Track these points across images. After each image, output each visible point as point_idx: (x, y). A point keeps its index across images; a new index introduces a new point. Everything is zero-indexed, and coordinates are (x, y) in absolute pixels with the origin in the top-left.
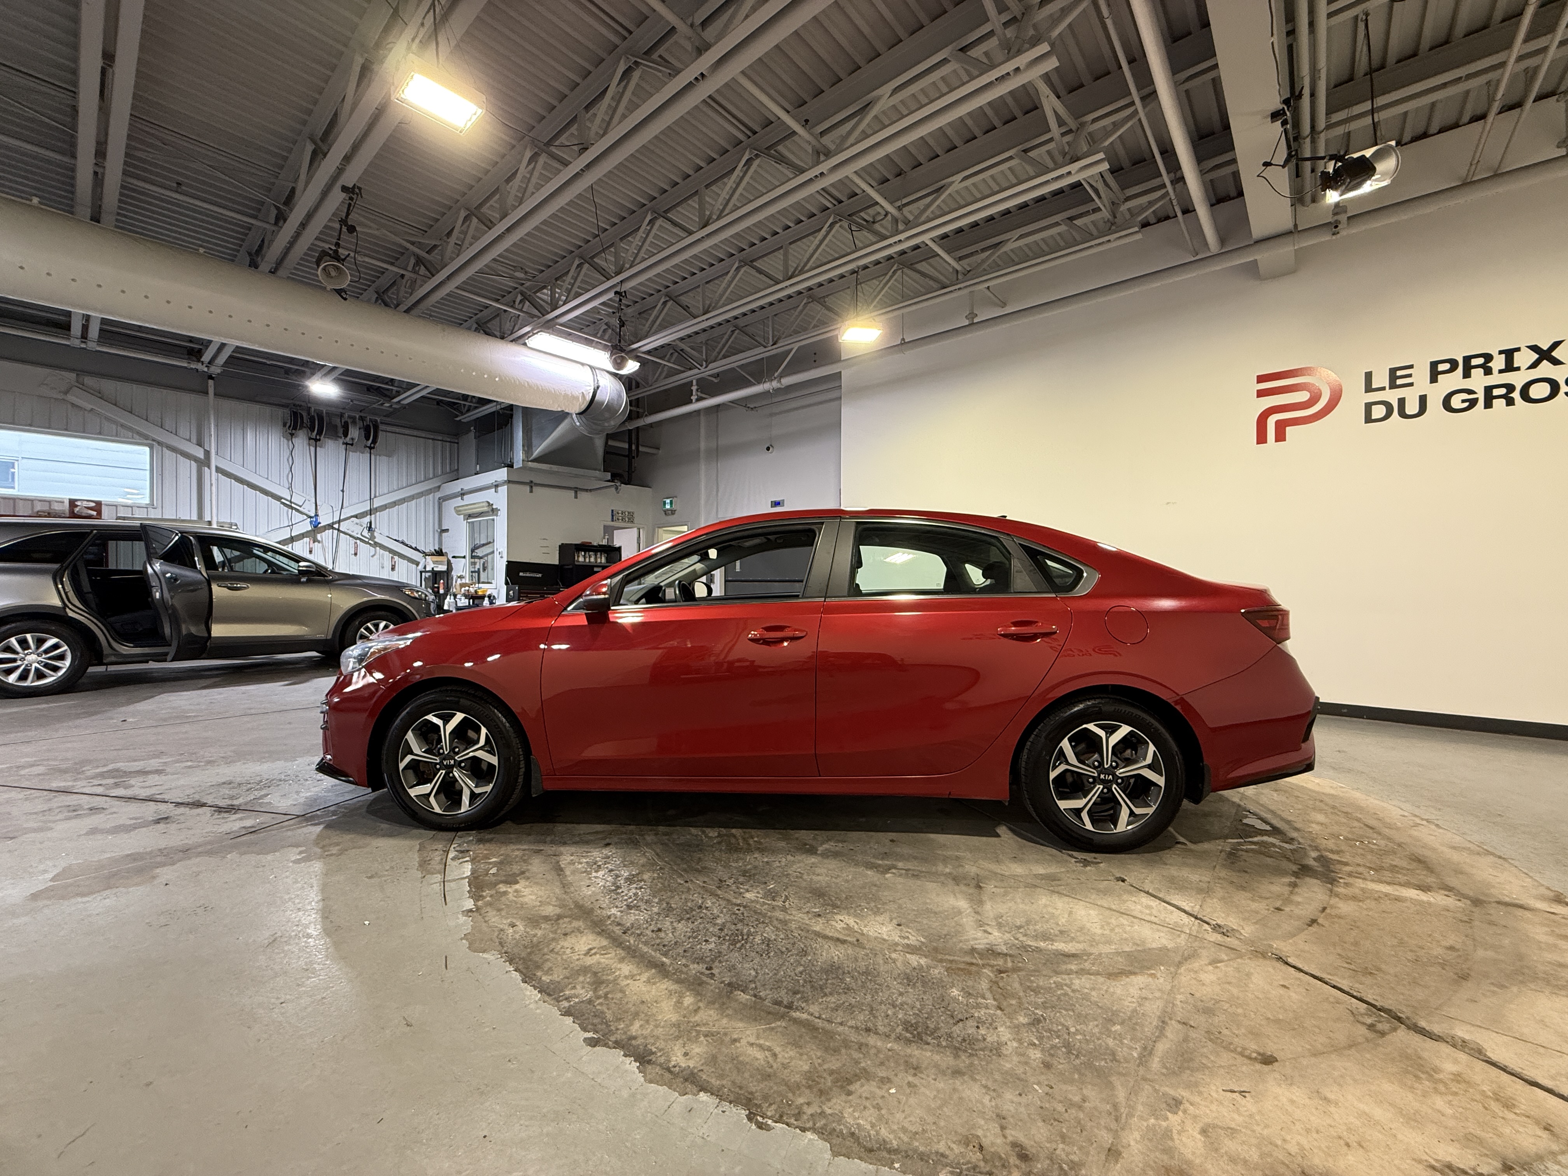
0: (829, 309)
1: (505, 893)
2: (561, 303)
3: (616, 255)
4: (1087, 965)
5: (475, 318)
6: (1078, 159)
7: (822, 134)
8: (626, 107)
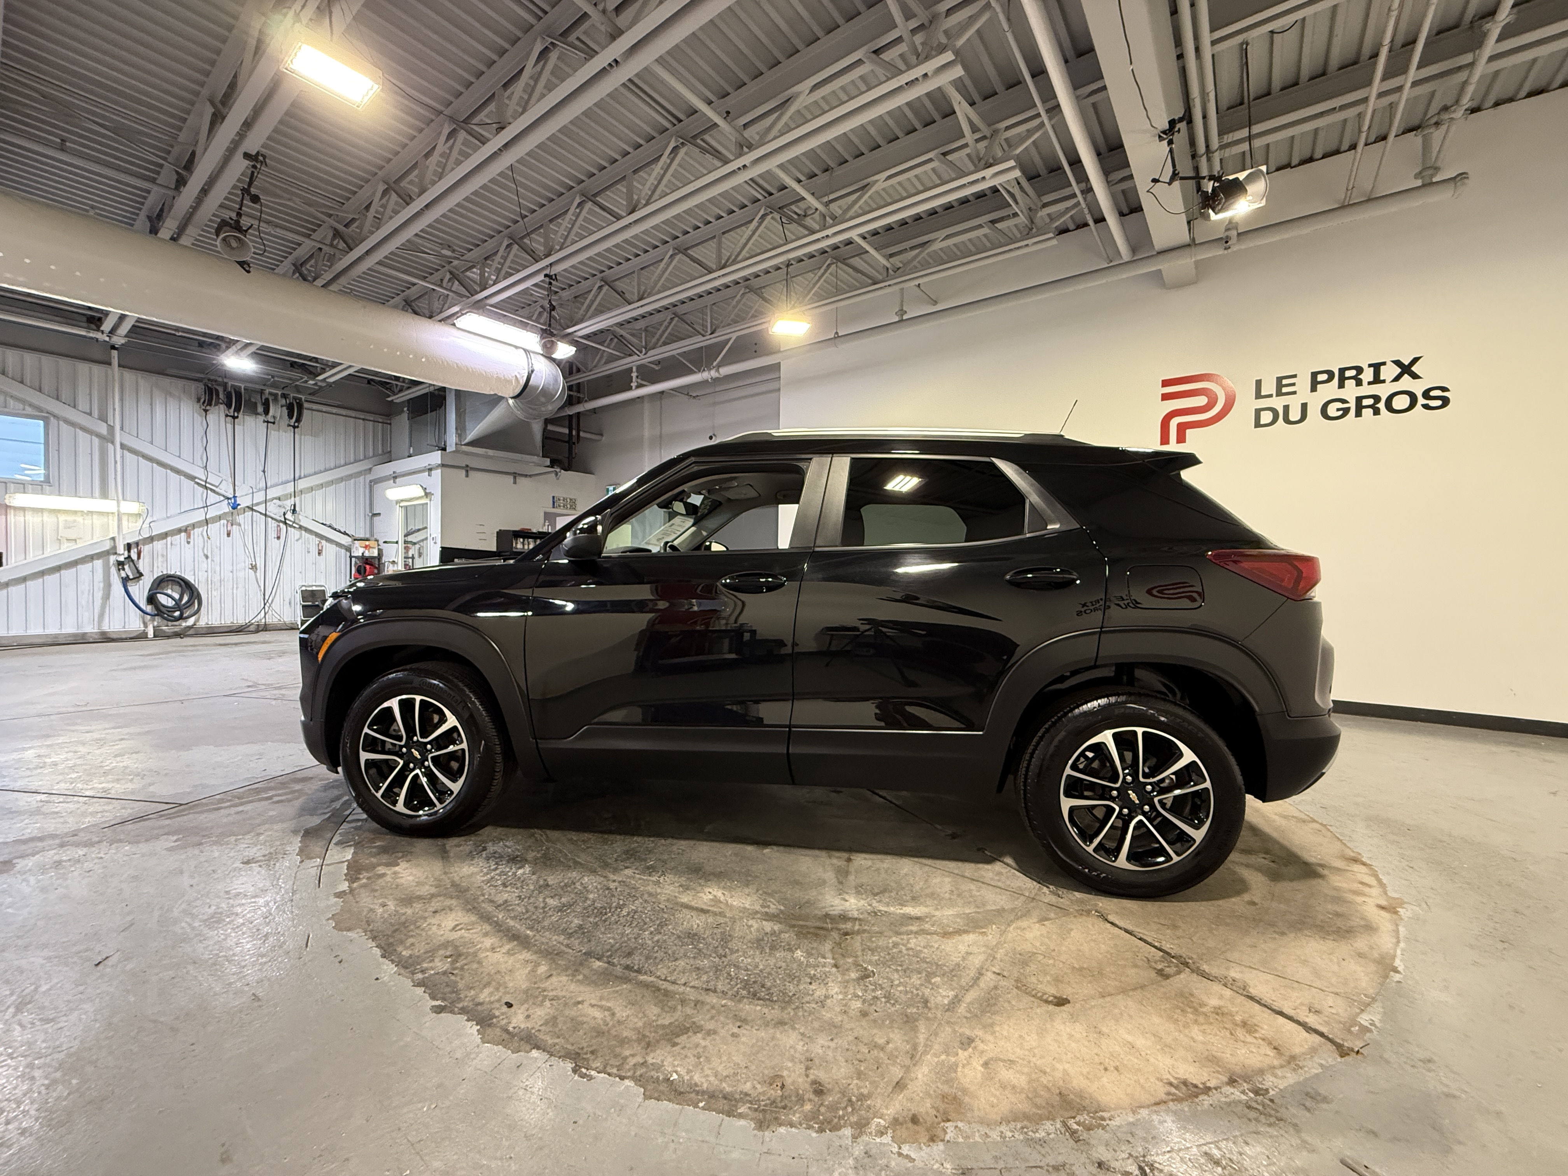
0: (765, 300)
1: (384, 875)
2: (491, 282)
3: (546, 237)
4: (927, 926)
5: (403, 295)
6: (991, 165)
7: (745, 126)
8: (545, 87)
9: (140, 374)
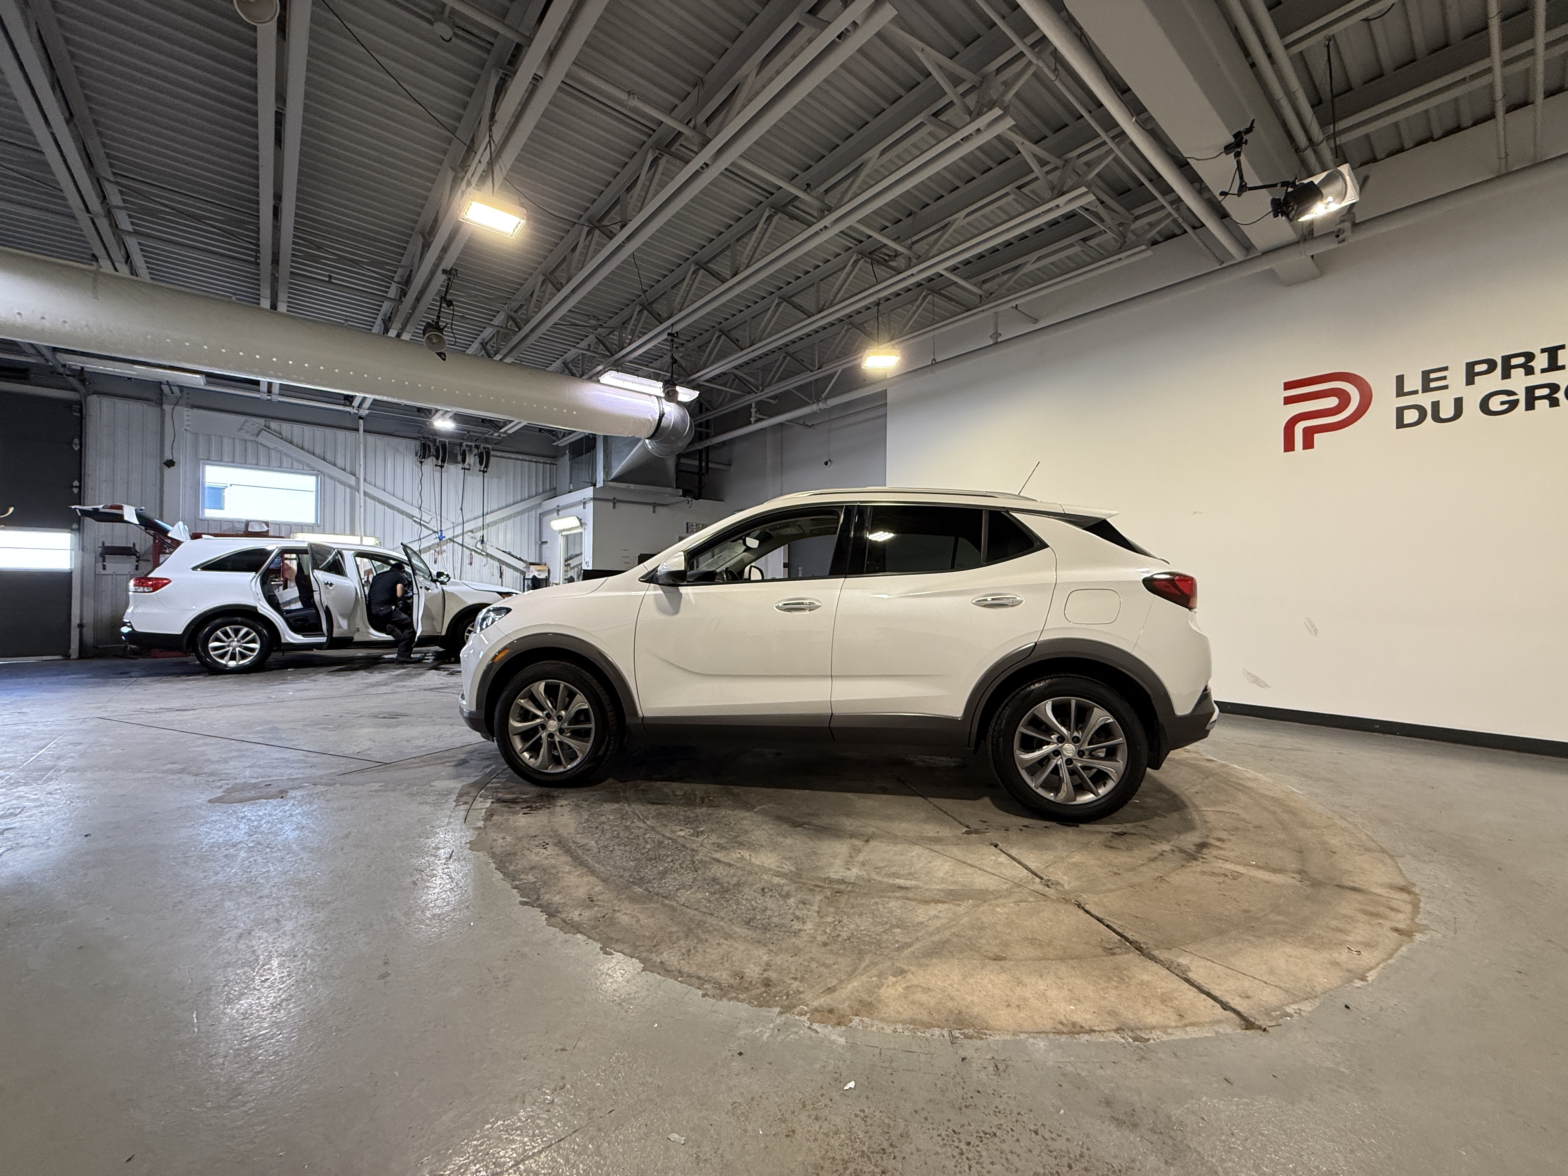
0: (867, 334)
1: (508, 820)
2: (627, 343)
3: (669, 301)
8: (658, 185)
9: (378, 437)
